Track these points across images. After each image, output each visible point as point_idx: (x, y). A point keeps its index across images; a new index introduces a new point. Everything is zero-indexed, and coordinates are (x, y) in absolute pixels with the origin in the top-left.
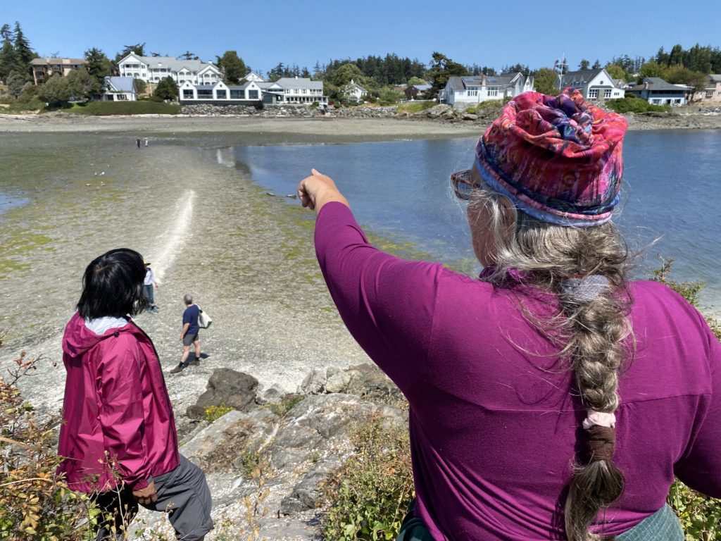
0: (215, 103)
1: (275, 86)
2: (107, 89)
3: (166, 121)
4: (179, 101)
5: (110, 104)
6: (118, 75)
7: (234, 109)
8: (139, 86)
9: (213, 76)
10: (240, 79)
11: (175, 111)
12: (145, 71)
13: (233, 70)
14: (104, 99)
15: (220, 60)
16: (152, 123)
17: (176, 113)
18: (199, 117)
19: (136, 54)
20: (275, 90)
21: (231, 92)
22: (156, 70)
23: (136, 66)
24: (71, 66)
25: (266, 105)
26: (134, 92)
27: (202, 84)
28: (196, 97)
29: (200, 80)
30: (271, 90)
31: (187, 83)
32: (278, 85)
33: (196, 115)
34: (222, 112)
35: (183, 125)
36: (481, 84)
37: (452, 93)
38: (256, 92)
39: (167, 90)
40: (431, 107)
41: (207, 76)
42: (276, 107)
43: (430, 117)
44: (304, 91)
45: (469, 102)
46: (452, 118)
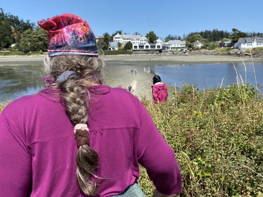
0: (145, 50)
1: (167, 43)
2: (109, 46)
3: (128, 57)
4: (132, 50)
5: (110, 51)
6: (113, 41)
7: (151, 52)
8: (119, 45)
9: (145, 40)
10: (154, 41)
11: (130, 53)
12: (122, 39)
13: (152, 38)
14: (108, 50)
15: (147, 35)
16: (123, 58)
17: (131, 54)
18: (139, 55)
19: (119, 34)
20: (167, 45)
21: (151, 46)
22: (125, 39)
23: (119, 38)
24: (98, 39)
25: (163, 51)
26: (118, 47)
27: (141, 43)
28: (138, 48)
29: (140, 42)
30: (165, 45)
31: (136, 43)
32: (168, 43)
33: (138, 55)
34: (147, 54)
35: (133, 58)
36: (254, 40)
37: (240, 44)
38: (160, 46)
39: (129, 46)
40: (230, 50)
41: (142, 40)
42: (167, 51)
43: (230, 54)
44: (178, 45)
45: (248, 48)
46: (240, 55)
